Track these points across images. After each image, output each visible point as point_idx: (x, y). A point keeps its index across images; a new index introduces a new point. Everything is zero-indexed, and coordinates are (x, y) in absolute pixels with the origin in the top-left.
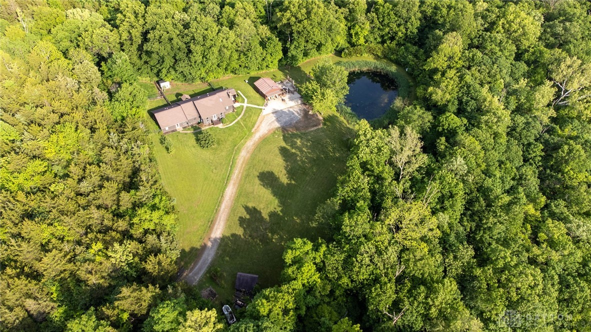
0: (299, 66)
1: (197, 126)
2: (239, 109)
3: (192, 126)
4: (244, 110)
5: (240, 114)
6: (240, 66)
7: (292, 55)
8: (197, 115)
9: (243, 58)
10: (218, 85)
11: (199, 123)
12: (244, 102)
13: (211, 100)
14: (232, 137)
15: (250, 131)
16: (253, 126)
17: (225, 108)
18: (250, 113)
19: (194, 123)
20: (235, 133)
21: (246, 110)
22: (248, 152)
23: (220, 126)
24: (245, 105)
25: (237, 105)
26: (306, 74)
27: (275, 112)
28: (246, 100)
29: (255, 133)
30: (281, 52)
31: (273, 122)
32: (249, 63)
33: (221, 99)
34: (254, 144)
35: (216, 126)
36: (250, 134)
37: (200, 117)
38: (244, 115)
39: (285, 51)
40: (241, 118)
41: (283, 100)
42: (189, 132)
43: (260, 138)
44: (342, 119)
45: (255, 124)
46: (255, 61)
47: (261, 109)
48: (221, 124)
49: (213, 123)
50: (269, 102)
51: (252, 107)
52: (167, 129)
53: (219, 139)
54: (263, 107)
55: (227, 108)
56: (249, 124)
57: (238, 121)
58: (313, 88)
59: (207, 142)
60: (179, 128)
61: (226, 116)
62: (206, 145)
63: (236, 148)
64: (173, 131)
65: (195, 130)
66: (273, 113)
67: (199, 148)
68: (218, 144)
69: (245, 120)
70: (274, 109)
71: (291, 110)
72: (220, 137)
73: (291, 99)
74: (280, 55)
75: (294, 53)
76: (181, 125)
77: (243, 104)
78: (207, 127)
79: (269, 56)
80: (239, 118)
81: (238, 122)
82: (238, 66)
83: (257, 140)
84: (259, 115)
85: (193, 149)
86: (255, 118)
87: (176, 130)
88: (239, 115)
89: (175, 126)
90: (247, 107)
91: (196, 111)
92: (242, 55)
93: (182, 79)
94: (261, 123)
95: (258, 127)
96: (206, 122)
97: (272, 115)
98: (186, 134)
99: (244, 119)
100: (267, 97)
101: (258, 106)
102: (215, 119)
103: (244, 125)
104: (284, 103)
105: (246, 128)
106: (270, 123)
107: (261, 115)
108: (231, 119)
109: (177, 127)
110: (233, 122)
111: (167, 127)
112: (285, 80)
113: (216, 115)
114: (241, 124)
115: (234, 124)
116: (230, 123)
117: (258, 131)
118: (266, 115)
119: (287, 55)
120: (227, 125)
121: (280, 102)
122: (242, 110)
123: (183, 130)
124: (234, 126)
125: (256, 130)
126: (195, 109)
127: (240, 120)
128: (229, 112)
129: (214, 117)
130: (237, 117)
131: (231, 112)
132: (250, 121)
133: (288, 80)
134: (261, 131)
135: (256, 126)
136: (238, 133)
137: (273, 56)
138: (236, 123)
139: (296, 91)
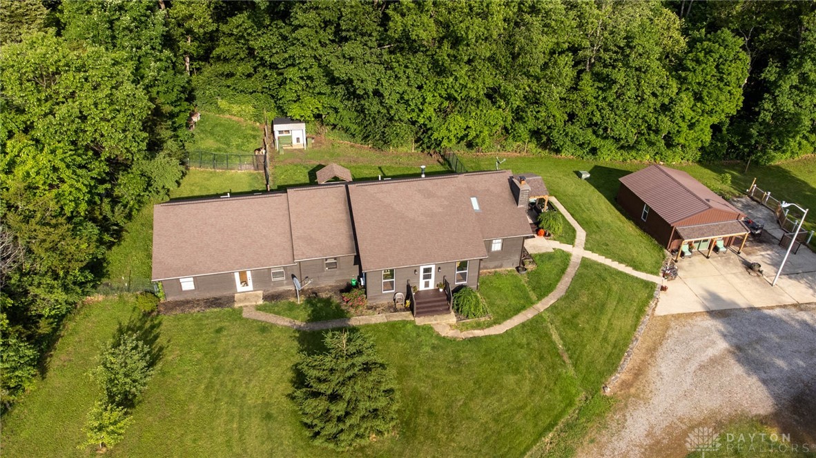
0: (778, 167)
1: (336, 300)
2: (547, 266)
3: (312, 298)
4: (571, 271)
5: (550, 288)
6: (572, 117)
7: (778, 115)
8: (339, 244)
9: (588, 86)
10: (477, 168)
11: (348, 288)
12: (571, 239)
13: (429, 195)
14: (493, 402)
15: (594, 388)
16: (612, 364)
17: (489, 244)
18: (601, 294)
19: (328, 283)
20: (510, 380)
21: (578, 277)
23: (445, 324)
24: (578, 251)
25: (538, 244)
27: (722, 312)
28: (581, 234)
29: (617, 405)
30: (738, 93)
31: (714, 361)
32: (607, 112)
33: (474, 201)
35: (421, 321)
37: (357, 260)
38: (571, 295)
39: (756, 91)
40: (553, 308)
42: (284, 321)
46: (632, 108)
47: (650, 286)
48: (452, 318)
49: (414, 302)
50: (683, 263)
51: (607, 269)
52: (188, 284)
53: (418, 399)
54: (658, 280)
55: (497, 246)
56: (592, 347)
57: (538, 320)
59: (339, 408)
60: (246, 292)
61: (483, 282)
62: (331, 429)
64: (215, 302)
65: (315, 317)
66: (712, 313)
67: (287, 432)
68: (408, 429)
69: (570, 323)
70: (714, 297)
72: (424, 388)
74: (730, 103)
75: (787, 103)
76: (262, 278)
77: (566, 248)
78: (378, 318)
79: (686, 100)
80: (542, 306)
81: (534, 326)
82: (561, 116)
84: (641, 311)
85: (255, 426)
86: (623, 323)
87: (231, 300)
88: (543, 292)
89: (229, 280)
90: (585, 263)
91: (344, 228)
92: (587, 77)
94: (652, 351)
95: (638, 373)
96: (381, 293)
97: (709, 323)
98: (264, 329)
99: (566, 315)
100: (678, 236)
101: (636, 268)
102: (427, 285)
103: (564, 345)
104: (758, 279)
105: (575, 365)
106: (702, 367)
107: (648, 310)
108: (505, 303)
109: (240, 288)
110: (510, 318)
111: (185, 274)
112: (739, 197)
113: (433, 267)
114: (548, 335)
115: (516, 328)
116: (496, 322)
117: (637, 396)
118: (673, 316)
119: (757, 109)
120: (479, 326)
121: (735, 271)
122: (563, 271)
123: (258, 308)
124: (513, 343)
125: (626, 385)
126: (345, 218)
127: (545, 316)
128: (501, 267)
129: (425, 277)
130: (533, 296)
131: (509, 269)
132: (596, 329)
133: (752, 199)
134: (655, 401)
135: (628, 363)
136: (527, 386)
137: (704, 103)
138: (523, 325)
139: (804, 244)
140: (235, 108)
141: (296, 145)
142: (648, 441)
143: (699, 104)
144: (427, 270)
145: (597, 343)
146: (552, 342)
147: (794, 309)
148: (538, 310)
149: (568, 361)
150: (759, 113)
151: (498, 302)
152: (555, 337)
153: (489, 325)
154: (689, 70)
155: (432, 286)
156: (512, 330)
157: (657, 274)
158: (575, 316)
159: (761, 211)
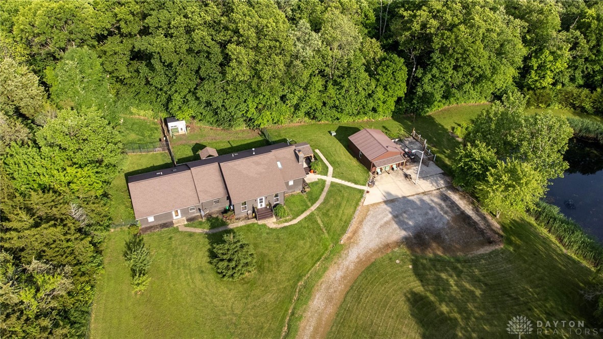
0: (430, 116)
1: (220, 217)
2: (315, 188)
3: (209, 217)
4: (326, 189)
5: (316, 199)
6: (324, 104)
7: (424, 93)
8: (220, 192)
9: (332, 90)
10: (279, 135)
11: (225, 211)
12: (326, 174)
13: (258, 164)
14: (294, 253)
15: (336, 241)
16: (344, 230)
17: (287, 184)
18: (339, 199)
19: (215, 209)
20: (301, 243)
21: (329, 192)
22: (330, 299)
23: (271, 222)
24: (329, 179)
25: (311, 178)
26: (445, 130)
27: (391, 201)
28: (331, 169)
29: (346, 247)
30: (404, 85)
31: (387, 223)
32: (342, 100)
33: (279, 164)
34: (344, 278)
35: (261, 222)
36: (336, 250)
37: (229, 198)
38: (326, 201)
39: (413, 83)
40: (318, 208)
41: (406, 176)
42: (199, 230)
43: (360, 262)
44: (543, 231)
45: (347, 223)
46: (353, 98)
47: (361, 192)
48: (274, 219)
49: (257, 214)
50: (378, 178)
51: (342, 186)
52: (151, 219)
53: (263, 256)
54: (365, 188)
55: (291, 183)
56: (336, 224)
57: (312, 215)
58: (482, 158)
59: (233, 264)
60: (179, 219)
61: (286, 200)
62: (230, 273)
63: (301, 283)
64: (164, 225)
65: (213, 227)
66: (386, 202)
67: (211, 277)
68: (261, 268)
69: (326, 214)
70: (389, 194)
71: (426, 198)
72: (265, 251)
73: (424, 176)
74: (401, 90)
75: (428, 88)
76: (184, 212)
77: (324, 177)
78: (241, 224)
79: (380, 90)
80: (313, 208)
81: (310, 218)
82: (319, 105)
83: (352, 267)
84: (357, 204)
85: (198, 276)
86: (348, 211)
87: (172, 224)
88: (313, 200)
89: (170, 215)
90: (333, 185)
91: (221, 184)
92: (330, 85)
93: (209, 117)
94: (361, 222)
95: (355, 232)
96: (241, 212)
97: (384, 206)
98: (191, 235)
99: (324, 212)
100: (374, 166)
101: (356, 183)
102: (261, 205)
103: (323, 225)
104: (409, 182)
105: (328, 233)
106: (381, 227)
107: (360, 204)
108: (297, 209)
109: (175, 218)
110: (299, 215)
111: (150, 215)
112: (408, 138)
113: (264, 198)
114: (316, 221)
115: (302, 220)
116: (294, 218)
117: (354, 243)
118: (371, 205)
119: (415, 91)
120: (286, 221)
121: (400, 179)
122: (322, 190)
123: (186, 226)
124: (302, 226)
125: (349, 238)
126: (220, 179)
127: (315, 212)
128: (294, 191)
129: (260, 202)
130: (309, 204)
131: (298, 192)
132: (337, 216)
133: (414, 139)
134: (361, 243)
135: (350, 229)
136: (308, 244)
137: (388, 91)
138: (305, 218)
139: (433, 161)
140: (142, 113)
141: (181, 132)
142: (357, 260)
143: (386, 92)
144: (261, 199)
145: (337, 222)
146: (318, 224)
147: (422, 195)
148: (312, 210)
149: (325, 231)
150: (416, 93)
151: (294, 209)
152: (319, 222)
153: (291, 220)
154: (380, 75)
155: (264, 206)
156: (301, 221)
157: (365, 185)
158: (328, 211)
159: (417, 145)
